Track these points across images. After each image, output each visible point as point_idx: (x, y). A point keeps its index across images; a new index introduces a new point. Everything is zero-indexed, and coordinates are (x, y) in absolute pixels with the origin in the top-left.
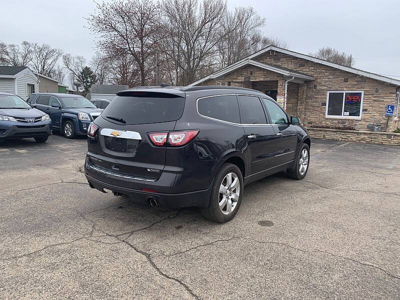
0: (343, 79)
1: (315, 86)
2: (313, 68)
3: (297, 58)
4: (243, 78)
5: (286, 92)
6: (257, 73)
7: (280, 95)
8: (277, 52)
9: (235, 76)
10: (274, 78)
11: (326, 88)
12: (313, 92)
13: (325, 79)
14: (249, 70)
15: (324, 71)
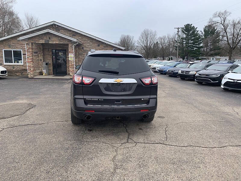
0: (97, 45)
1: (83, 48)
2: (80, 37)
3: (71, 31)
4: (44, 41)
5: (74, 51)
6: (54, 39)
7: (70, 53)
8: (58, 25)
9: (37, 39)
10: (66, 42)
11: (89, 49)
12: (82, 51)
13: (88, 44)
14: (48, 36)
15: (87, 40)
